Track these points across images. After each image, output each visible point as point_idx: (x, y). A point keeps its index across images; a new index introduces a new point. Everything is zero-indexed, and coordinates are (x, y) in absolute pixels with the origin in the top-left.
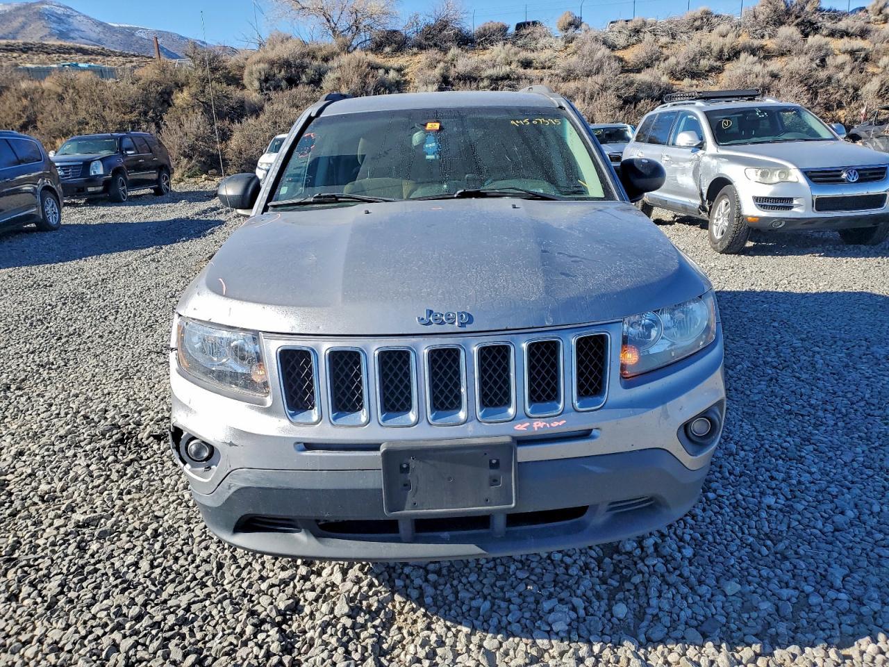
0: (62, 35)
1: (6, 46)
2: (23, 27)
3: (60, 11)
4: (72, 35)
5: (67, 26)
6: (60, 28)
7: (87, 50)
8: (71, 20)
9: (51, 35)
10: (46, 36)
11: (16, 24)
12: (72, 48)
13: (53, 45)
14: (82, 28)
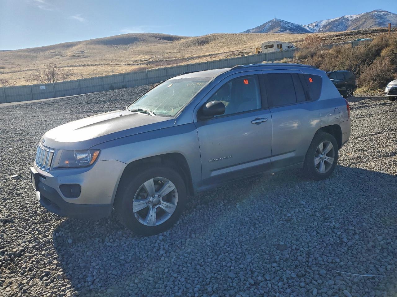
0: (380, 24)
1: (350, 33)
2: (363, 23)
3: (382, 14)
4: (385, 23)
5: (383, 20)
6: (380, 21)
7: (386, 30)
8: (386, 17)
9: (375, 25)
10: (373, 26)
11: (361, 22)
12: (379, 30)
13: (371, 30)
14: (391, 20)
